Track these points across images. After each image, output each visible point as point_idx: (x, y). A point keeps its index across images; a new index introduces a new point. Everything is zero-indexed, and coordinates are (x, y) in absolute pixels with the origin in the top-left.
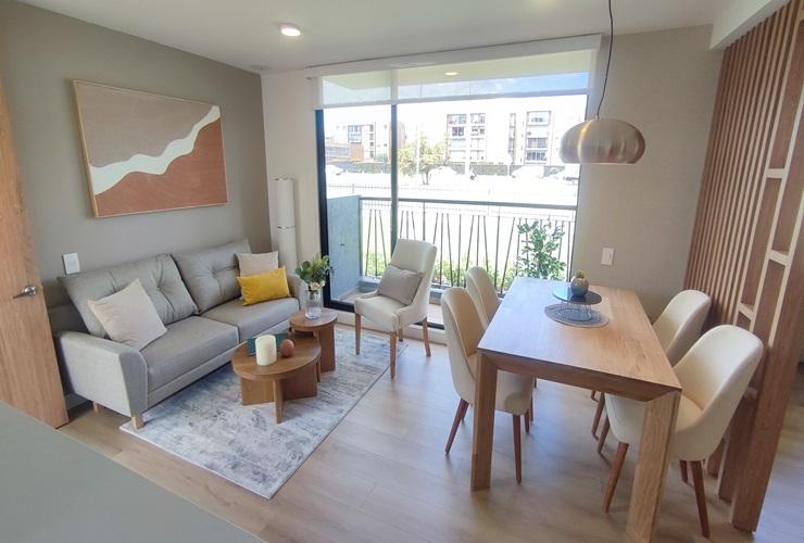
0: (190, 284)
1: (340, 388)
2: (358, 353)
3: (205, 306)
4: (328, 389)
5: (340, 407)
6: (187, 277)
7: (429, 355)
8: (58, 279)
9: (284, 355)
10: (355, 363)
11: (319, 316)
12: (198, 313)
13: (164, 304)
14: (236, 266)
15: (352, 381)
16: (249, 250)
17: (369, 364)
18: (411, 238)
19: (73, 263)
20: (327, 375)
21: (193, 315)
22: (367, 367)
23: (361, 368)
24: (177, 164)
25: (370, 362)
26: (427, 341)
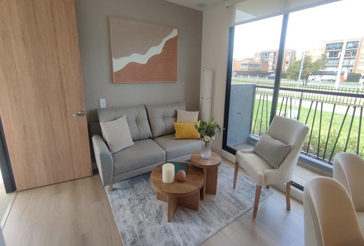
0: (151, 122)
1: (214, 211)
2: (234, 188)
3: (156, 134)
4: (207, 209)
5: (209, 228)
6: (150, 118)
7: (288, 209)
8: (96, 109)
9: (178, 180)
10: (230, 195)
11: (208, 158)
12: (153, 138)
13: (136, 130)
14: (175, 116)
15: (223, 209)
16: (185, 108)
17: (240, 200)
18: (288, 117)
19: (103, 103)
20: (210, 197)
21: (150, 138)
22: (237, 201)
23: (233, 200)
24: (153, 59)
25: (241, 198)
26: (289, 196)
